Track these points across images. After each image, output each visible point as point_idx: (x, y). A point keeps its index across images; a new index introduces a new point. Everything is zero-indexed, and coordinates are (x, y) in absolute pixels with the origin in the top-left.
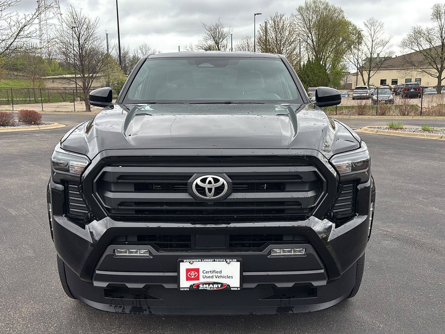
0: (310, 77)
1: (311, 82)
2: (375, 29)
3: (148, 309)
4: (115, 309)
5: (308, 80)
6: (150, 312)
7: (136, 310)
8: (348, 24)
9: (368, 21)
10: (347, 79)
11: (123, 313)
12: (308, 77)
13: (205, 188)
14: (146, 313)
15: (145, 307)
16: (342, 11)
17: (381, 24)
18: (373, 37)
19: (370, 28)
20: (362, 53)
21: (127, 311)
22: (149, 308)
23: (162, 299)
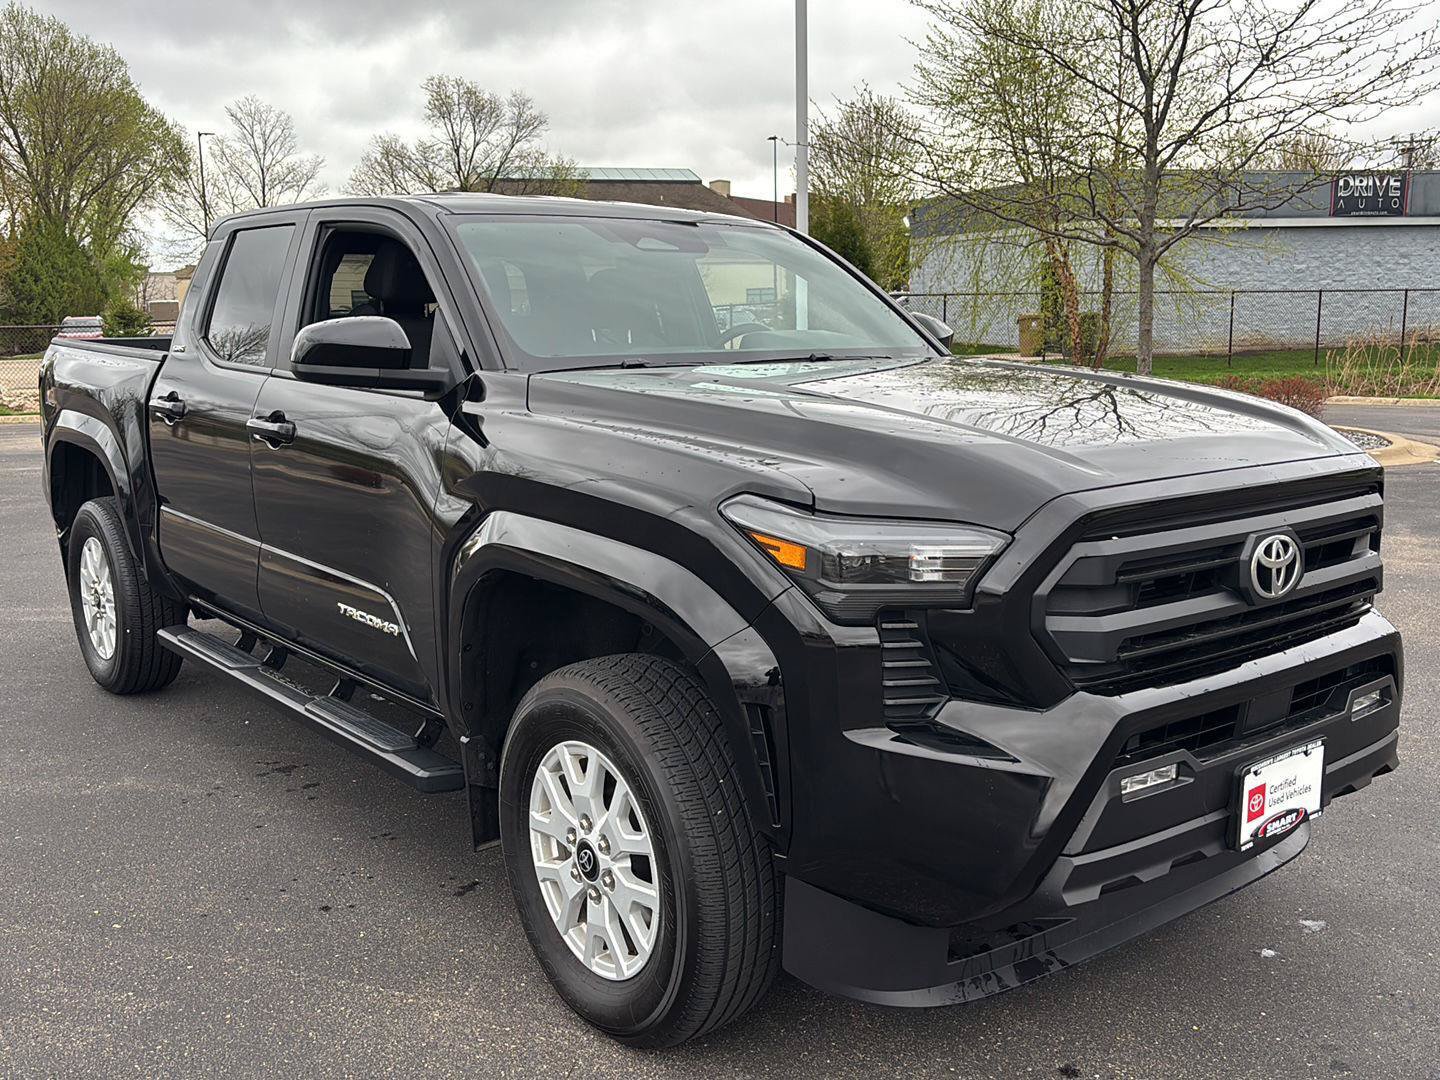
0: (45, 279)
1: (50, 298)
2: (267, 133)
3: (1052, 959)
4: (977, 987)
5: (37, 289)
6: (1063, 963)
7: (1029, 969)
8: (136, 106)
9: (241, 106)
10: (145, 291)
11: (1005, 992)
12: (36, 281)
13: (1271, 570)
14: (1056, 967)
15: (1041, 956)
16: (120, 62)
17: (282, 118)
18: (261, 157)
19: (248, 128)
20: (234, 205)
21: (1013, 982)
22: (1052, 954)
23: (1075, 919)
